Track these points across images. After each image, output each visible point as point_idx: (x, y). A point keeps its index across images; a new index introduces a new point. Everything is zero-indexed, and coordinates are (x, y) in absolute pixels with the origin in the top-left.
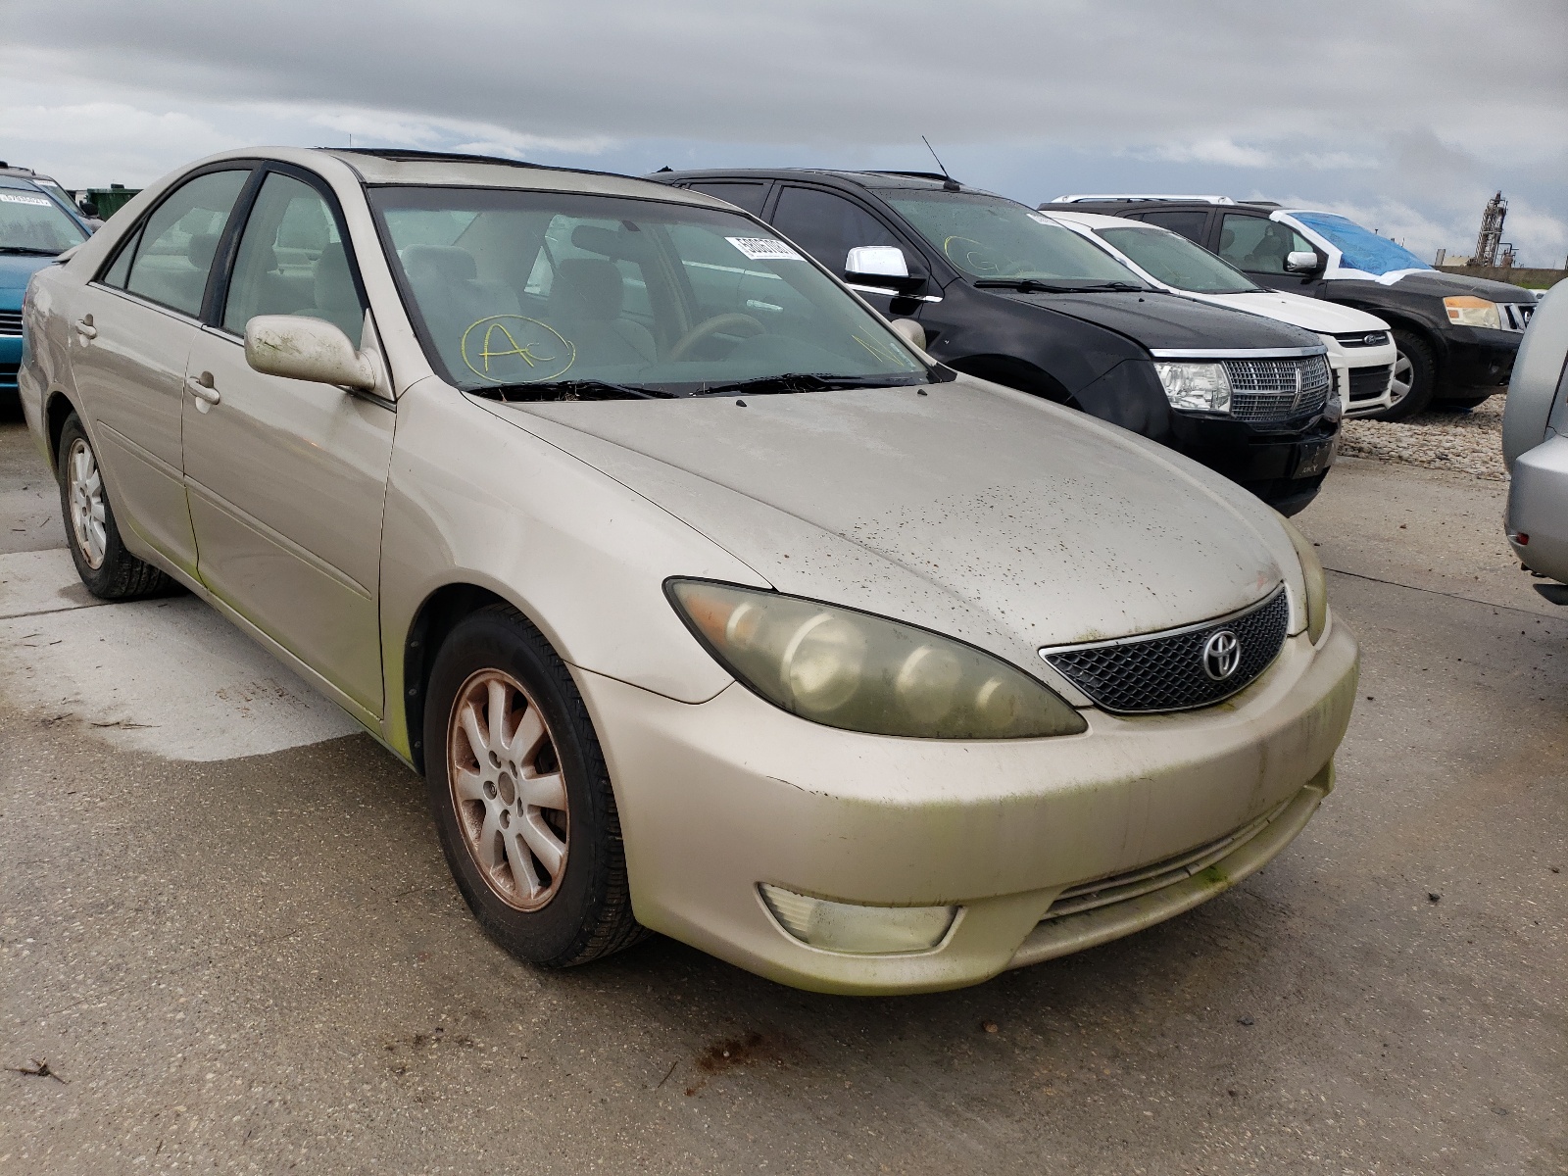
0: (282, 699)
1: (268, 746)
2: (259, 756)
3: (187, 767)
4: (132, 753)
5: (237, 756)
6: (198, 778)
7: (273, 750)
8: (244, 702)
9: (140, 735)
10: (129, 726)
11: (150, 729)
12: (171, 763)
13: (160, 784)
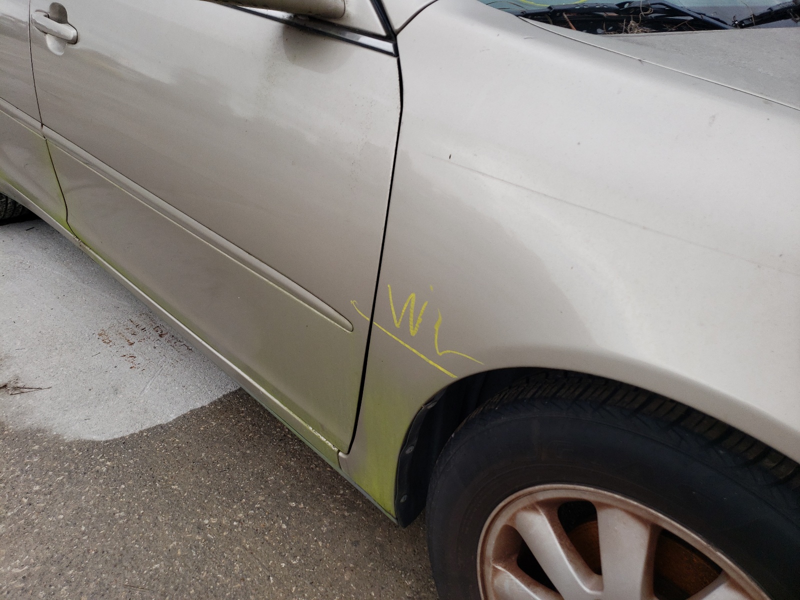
0: (163, 339)
1: (168, 414)
2: (161, 426)
3: (89, 448)
4: (25, 432)
5: (136, 429)
6: (104, 469)
7: (173, 417)
8: (128, 348)
9: (31, 402)
10: (18, 389)
11: (40, 392)
12: (70, 445)
13: (62, 484)
